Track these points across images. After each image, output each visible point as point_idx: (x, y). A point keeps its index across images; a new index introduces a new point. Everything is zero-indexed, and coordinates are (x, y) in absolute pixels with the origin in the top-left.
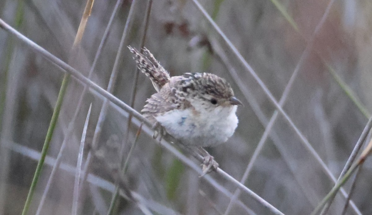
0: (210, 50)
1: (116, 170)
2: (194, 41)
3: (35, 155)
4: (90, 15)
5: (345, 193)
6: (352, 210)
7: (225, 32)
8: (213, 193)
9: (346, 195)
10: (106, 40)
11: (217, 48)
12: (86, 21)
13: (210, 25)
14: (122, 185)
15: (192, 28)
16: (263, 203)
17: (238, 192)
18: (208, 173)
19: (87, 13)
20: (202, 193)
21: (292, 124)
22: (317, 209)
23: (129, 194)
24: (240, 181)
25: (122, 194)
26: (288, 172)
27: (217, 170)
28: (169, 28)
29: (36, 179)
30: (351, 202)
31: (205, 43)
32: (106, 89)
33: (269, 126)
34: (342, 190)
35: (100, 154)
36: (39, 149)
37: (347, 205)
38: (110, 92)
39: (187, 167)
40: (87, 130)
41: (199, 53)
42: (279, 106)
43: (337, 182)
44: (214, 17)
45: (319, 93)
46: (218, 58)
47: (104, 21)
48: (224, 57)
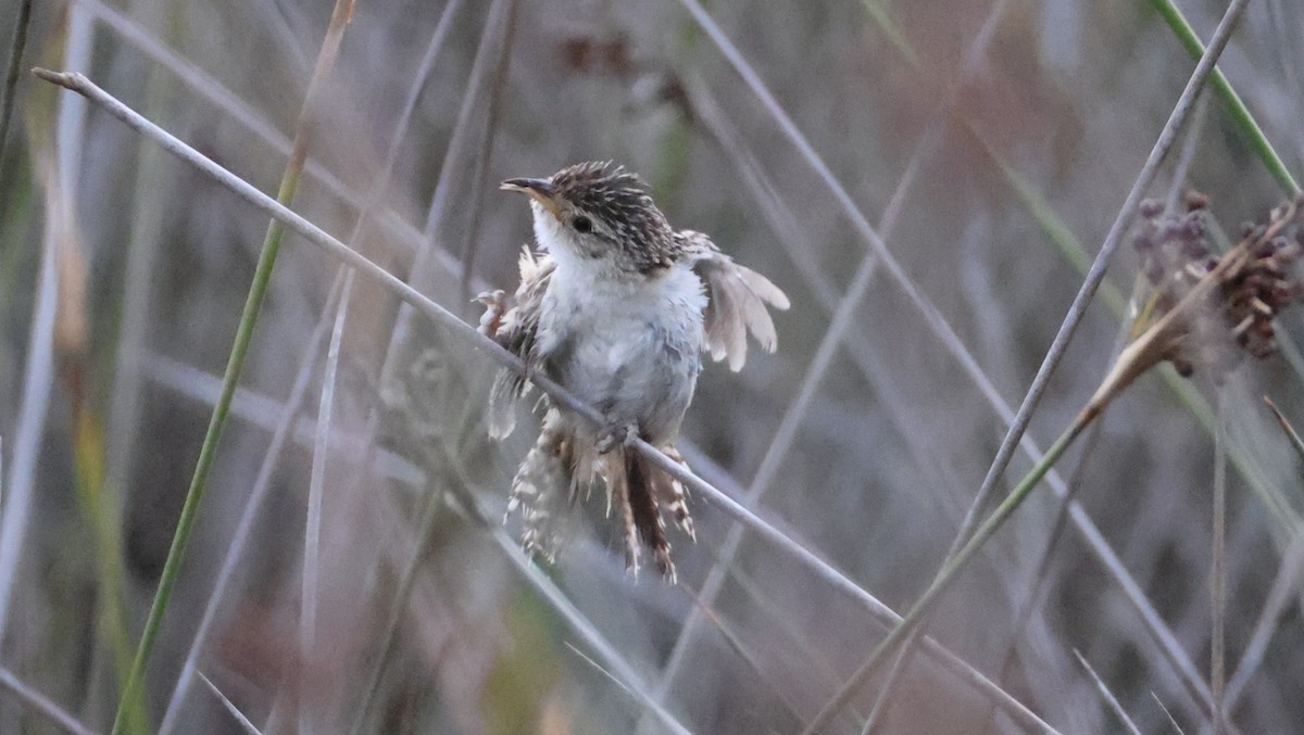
0: (688, 115)
2: (644, 87)
9: (1061, 490)
11: (706, 106)
14: (450, 481)
15: (636, 54)
25: (453, 503)
26: (893, 435)
28: (576, 54)
30: (1075, 510)
31: (674, 93)
33: (845, 314)
34: (1052, 477)
36: (217, 369)
37: (1064, 519)
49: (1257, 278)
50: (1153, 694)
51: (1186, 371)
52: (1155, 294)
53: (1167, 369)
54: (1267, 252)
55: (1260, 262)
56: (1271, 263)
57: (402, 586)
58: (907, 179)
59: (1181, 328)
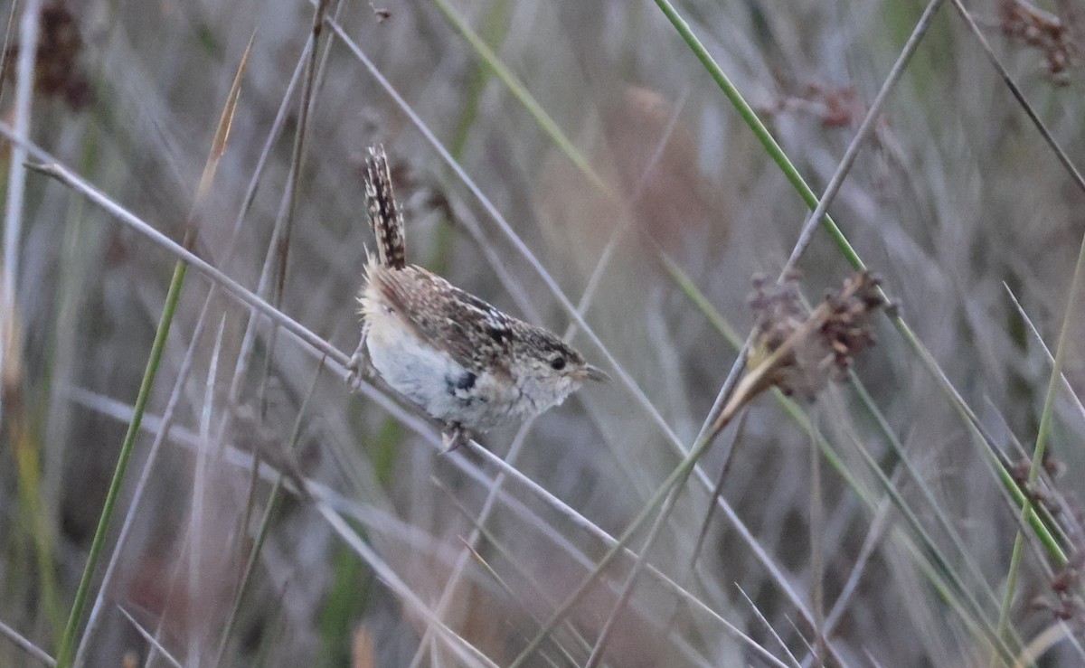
0: (449, 215)
1: (276, 444)
2: (419, 198)
3: (123, 412)
4: (222, 154)
5: (706, 480)
6: (723, 513)
7: (474, 179)
8: (459, 481)
9: (712, 487)
10: (251, 201)
11: (461, 211)
12: (217, 163)
13: (449, 170)
14: (287, 471)
15: (412, 175)
16: (557, 505)
17: (501, 477)
18: (454, 448)
19: (218, 151)
20: (436, 481)
21: (605, 351)
22: (650, 504)
23: (300, 485)
24: (503, 458)
25: (290, 486)
26: (597, 436)
27: (469, 444)
29: (126, 457)
30: (722, 501)
31: (439, 202)
32: (255, 291)
35: (247, 412)
36: (130, 401)
37: (714, 504)
38: (263, 297)
39: (413, 433)
40: (218, 364)
41: (429, 222)
42: (578, 314)
43: (687, 454)
44: (455, 153)
45: (656, 294)
46: (464, 230)
47: (249, 162)
48: (474, 228)
49: (838, 328)
50: (786, 615)
51: (788, 393)
52: (766, 338)
53: (776, 391)
54: (842, 309)
55: (836, 317)
56: (846, 317)
57: (256, 543)
58: (606, 254)
59: (788, 361)
